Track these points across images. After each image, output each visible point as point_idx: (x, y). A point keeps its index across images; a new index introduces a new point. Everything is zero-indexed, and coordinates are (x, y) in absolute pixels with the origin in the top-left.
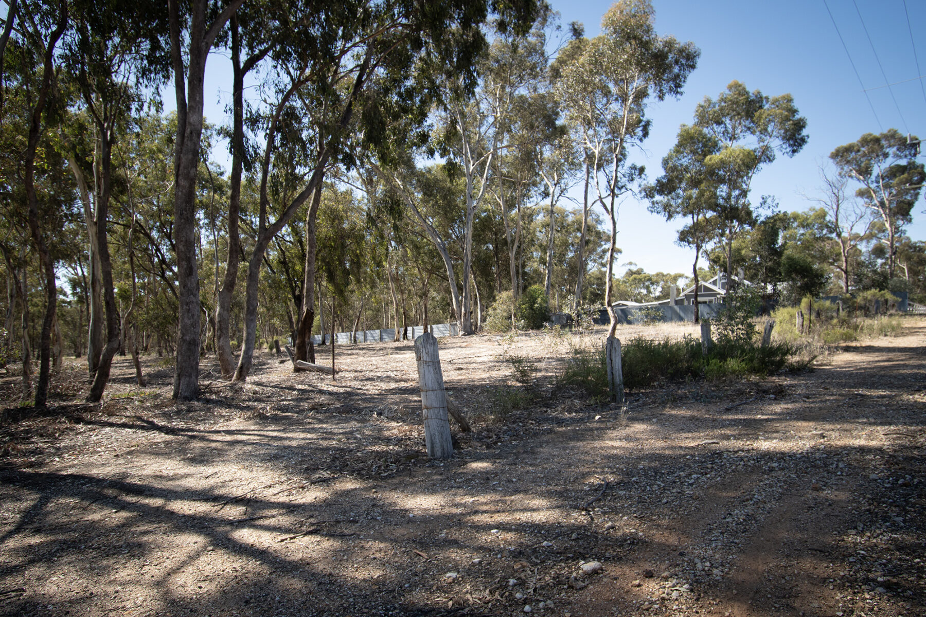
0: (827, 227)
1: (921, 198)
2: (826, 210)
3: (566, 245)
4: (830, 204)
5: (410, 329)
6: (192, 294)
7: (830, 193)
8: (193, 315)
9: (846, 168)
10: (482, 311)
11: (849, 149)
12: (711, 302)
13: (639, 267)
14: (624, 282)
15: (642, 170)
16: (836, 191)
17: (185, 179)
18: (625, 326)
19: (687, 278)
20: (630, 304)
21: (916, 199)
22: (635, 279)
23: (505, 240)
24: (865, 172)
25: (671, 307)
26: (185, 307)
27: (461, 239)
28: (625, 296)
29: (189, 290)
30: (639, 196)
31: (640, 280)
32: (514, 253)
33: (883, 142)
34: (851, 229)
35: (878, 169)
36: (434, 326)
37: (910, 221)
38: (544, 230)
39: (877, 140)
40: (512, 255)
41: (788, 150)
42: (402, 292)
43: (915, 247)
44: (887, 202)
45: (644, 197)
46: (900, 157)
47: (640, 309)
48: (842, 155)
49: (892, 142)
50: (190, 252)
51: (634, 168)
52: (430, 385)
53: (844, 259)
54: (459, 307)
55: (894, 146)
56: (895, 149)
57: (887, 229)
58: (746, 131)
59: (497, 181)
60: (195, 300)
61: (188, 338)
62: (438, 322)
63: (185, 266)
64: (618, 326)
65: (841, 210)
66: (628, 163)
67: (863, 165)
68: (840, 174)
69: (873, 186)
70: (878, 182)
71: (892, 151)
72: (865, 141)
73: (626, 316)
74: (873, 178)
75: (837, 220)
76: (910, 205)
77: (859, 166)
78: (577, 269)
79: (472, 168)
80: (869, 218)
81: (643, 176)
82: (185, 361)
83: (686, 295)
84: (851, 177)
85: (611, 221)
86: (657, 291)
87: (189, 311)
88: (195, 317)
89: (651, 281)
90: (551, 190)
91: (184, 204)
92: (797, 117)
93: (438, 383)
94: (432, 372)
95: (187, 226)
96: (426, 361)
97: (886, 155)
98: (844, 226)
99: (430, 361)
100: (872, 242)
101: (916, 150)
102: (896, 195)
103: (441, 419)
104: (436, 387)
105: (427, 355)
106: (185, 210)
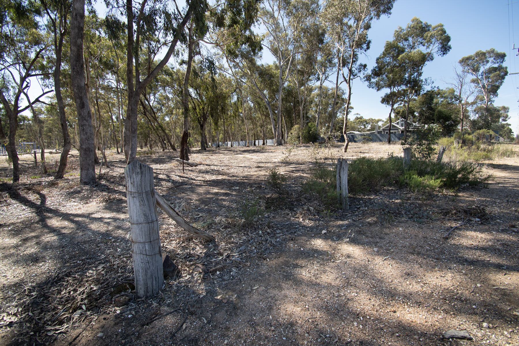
0: (455, 97)
1: (503, 84)
2: (455, 89)
3: (327, 104)
4: (457, 86)
5: (257, 141)
7: (458, 81)
8: (86, 133)
9: (466, 68)
10: (287, 134)
11: (468, 59)
12: (395, 133)
13: (361, 116)
14: (354, 122)
15: (365, 66)
16: (461, 79)
17: (74, 46)
18: (353, 143)
19: (383, 121)
20: (356, 132)
21: (501, 84)
22: (359, 121)
23: (298, 101)
24: (476, 70)
25: (376, 135)
28: (353, 129)
29: (82, 117)
30: (363, 80)
31: (362, 122)
32: (302, 107)
33: (487, 55)
34: (467, 99)
35: (483, 68)
36: (267, 140)
37: (497, 96)
38: (318, 97)
39: (484, 54)
40: (301, 108)
41: (441, 53)
42: (253, 125)
43: (495, 109)
44: (486, 86)
45: (366, 80)
46: (495, 63)
47: (361, 135)
48: (465, 61)
49: (491, 55)
50: (81, 93)
51: (361, 65)
52: (135, 219)
53: (462, 114)
54: (275, 132)
55: (492, 57)
56: (492, 59)
57: (485, 99)
58: (420, 44)
59: (295, 71)
60: (87, 124)
61: (84, 147)
63: (79, 102)
64: (350, 144)
65: (463, 90)
66: (358, 63)
67: (475, 67)
68: (463, 71)
69: (480, 77)
70: (482, 76)
71: (490, 60)
72: (478, 54)
73: (354, 138)
74: (480, 73)
75: (460, 94)
76: (498, 87)
77: (473, 67)
78: (332, 115)
79: (282, 64)
80: (476, 94)
81: (366, 69)
83: (383, 129)
84: (468, 72)
85: (348, 87)
86: (369, 127)
88: (88, 134)
89: (367, 122)
90: (321, 76)
91: (75, 62)
93: (145, 215)
94: (138, 204)
95: (78, 76)
96: (131, 192)
97: (488, 62)
98: (464, 97)
99: (136, 192)
100: (475, 106)
101: (504, 59)
102: (491, 82)
103: (147, 255)
104: (142, 219)
105: (132, 186)
106: (76, 66)
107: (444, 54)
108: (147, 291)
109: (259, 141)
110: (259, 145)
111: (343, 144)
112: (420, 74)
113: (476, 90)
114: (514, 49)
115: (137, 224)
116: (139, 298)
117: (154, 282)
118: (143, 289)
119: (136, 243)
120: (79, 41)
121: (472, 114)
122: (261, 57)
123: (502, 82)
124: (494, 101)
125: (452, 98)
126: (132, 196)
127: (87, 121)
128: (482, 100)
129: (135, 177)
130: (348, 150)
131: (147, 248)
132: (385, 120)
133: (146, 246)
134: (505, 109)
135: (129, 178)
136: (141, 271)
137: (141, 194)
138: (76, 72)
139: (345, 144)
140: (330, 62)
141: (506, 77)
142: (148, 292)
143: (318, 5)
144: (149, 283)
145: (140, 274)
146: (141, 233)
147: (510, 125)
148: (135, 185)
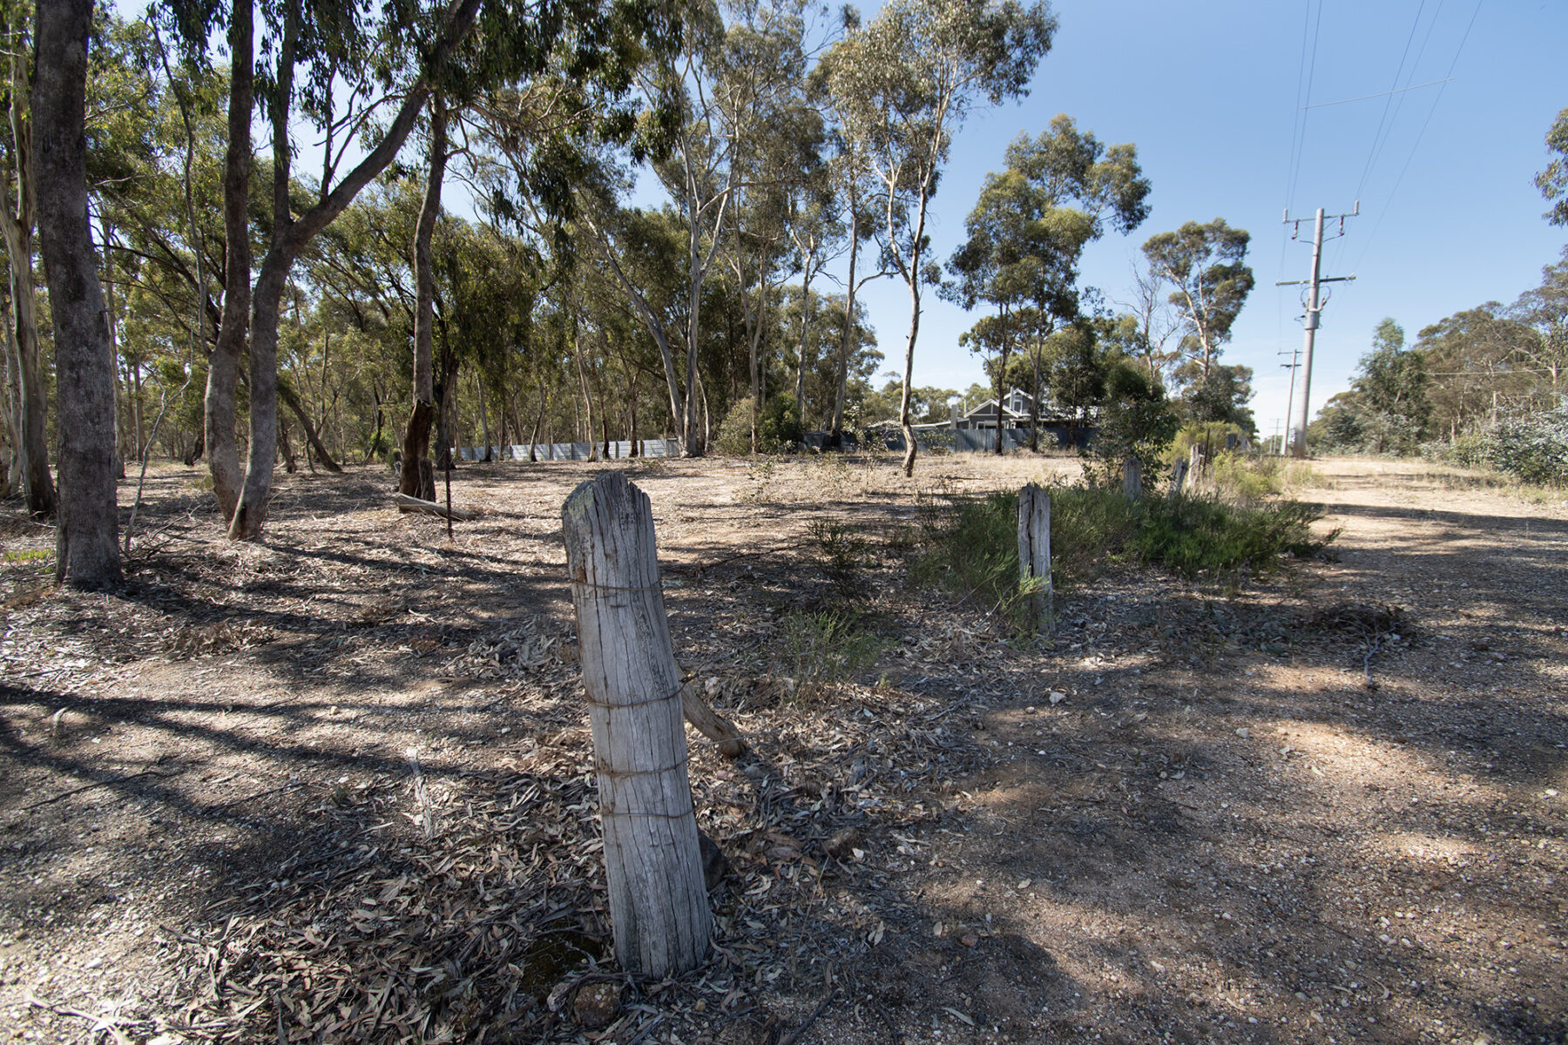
0: (1137, 339)
1: (1244, 310)
2: (1137, 318)
4: (1141, 311)
5: (612, 444)
6: (86, 343)
7: (1141, 297)
8: (90, 395)
9: (1159, 264)
10: (711, 424)
11: (1167, 240)
14: (885, 397)
16: (1148, 294)
17: (52, 65)
18: (927, 453)
19: (960, 396)
21: (1238, 310)
23: (743, 326)
24: (1181, 271)
26: (67, 373)
27: (682, 320)
28: (885, 415)
29: (75, 333)
32: (755, 345)
33: (1207, 235)
34: (1162, 344)
35: (1199, 268)
36: (645, 442)
37: (1229, 338)
38: (790, 320)
39: (1200, 232)
40: (753, 348)
41: (1123, 224)
42: (601, 393)
43: (1224, 373)
44: (1205, 313)
46: (1225, 256)
48: (1156, 247)
49: (1218, 235)
50: (73, 243)
52: (624, 686)
54: (681, 416)
55: (1219, 240)
56: (1219, 245)
57: (1202, 347)
58: (1067, 193)
59: (733, 239)
61: (78, 446)
62: (651, 437)
63: (64, 277)
64: (918, 453)
65: (1152, 319)
67: (1180, 263)
68: (1152, 271)
69: (1190, 290)
70: (1197, 286)
71: (1215, 247)
72: (1187, 232)
74: (1191, 279)
75: (1147, 331)
76: (1231, 318)
77: (1176, 263)
79: (698, 213)
80: (1181, 333)
82: (74, 500)
83: (968, 417)
84: (1164, 276)
85: (912, 294)
86: (924, 411)
87: (77, 382)
88: (97, 398)
90: (805, 261)
91: (53, 127)
92: (1138, 178)
93: (655, 670)
94: (631, 631)
95: (62, 180)
96: (606, 588)
97: (1208, 252)
98: (1154, 339)
99: (622, 589)
100: (1178, 363)
101: (1244, 248)
102: (1217, 304)
103: (667, 816)
104: (648, 688)
105: (610, 565)
106: (56, 140)
107: (1130, 227)
108: (675, 952)
109: (617, 445)
110: (617, 456)
111: (902, 454)
112: (1071, 277)
113: (1182, 323)
114: (1287, 222)
115: (632, 705)
116: (652, 980)
117: (696, 915)
118: (662, 945)
119: (629, 774)
120: (73, 49)
121: (1170, 383)
122: (631, 186)
123: (1240, 305)
124: (1221, 353)
125: (1129, 341)
126: (612, 601)
127: (93, 348)
128: (1195, 348)
129: (617, 533)
130: (914, 472)
131: (668, 791)
132: (965, 394)
133: (665, 783)
134: (1245, 372)
135: (597, 539)
136: (651, 880)
137: (640, 595)
138: (55, 162)
139: (907, 455)
140: (831, 220)
141: (1250, 292)
142: (679, 953)
143: (799, 53)
144: (682, 918)
145: (649, 892)
146: (646, 736)
147: (1252, 412)
148: (622, 563)
